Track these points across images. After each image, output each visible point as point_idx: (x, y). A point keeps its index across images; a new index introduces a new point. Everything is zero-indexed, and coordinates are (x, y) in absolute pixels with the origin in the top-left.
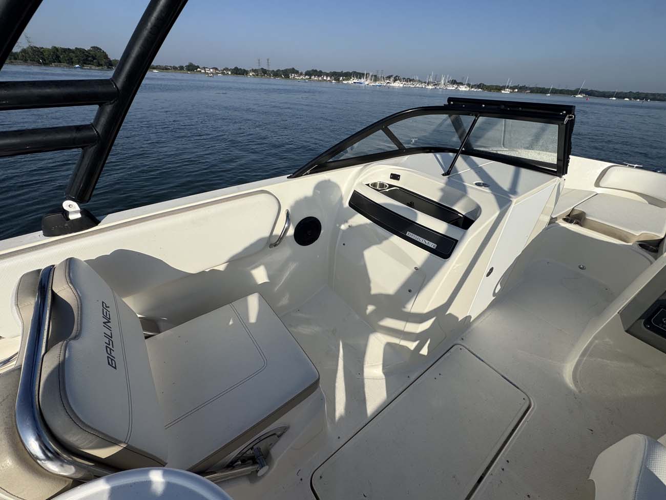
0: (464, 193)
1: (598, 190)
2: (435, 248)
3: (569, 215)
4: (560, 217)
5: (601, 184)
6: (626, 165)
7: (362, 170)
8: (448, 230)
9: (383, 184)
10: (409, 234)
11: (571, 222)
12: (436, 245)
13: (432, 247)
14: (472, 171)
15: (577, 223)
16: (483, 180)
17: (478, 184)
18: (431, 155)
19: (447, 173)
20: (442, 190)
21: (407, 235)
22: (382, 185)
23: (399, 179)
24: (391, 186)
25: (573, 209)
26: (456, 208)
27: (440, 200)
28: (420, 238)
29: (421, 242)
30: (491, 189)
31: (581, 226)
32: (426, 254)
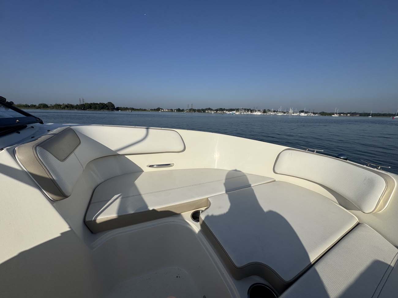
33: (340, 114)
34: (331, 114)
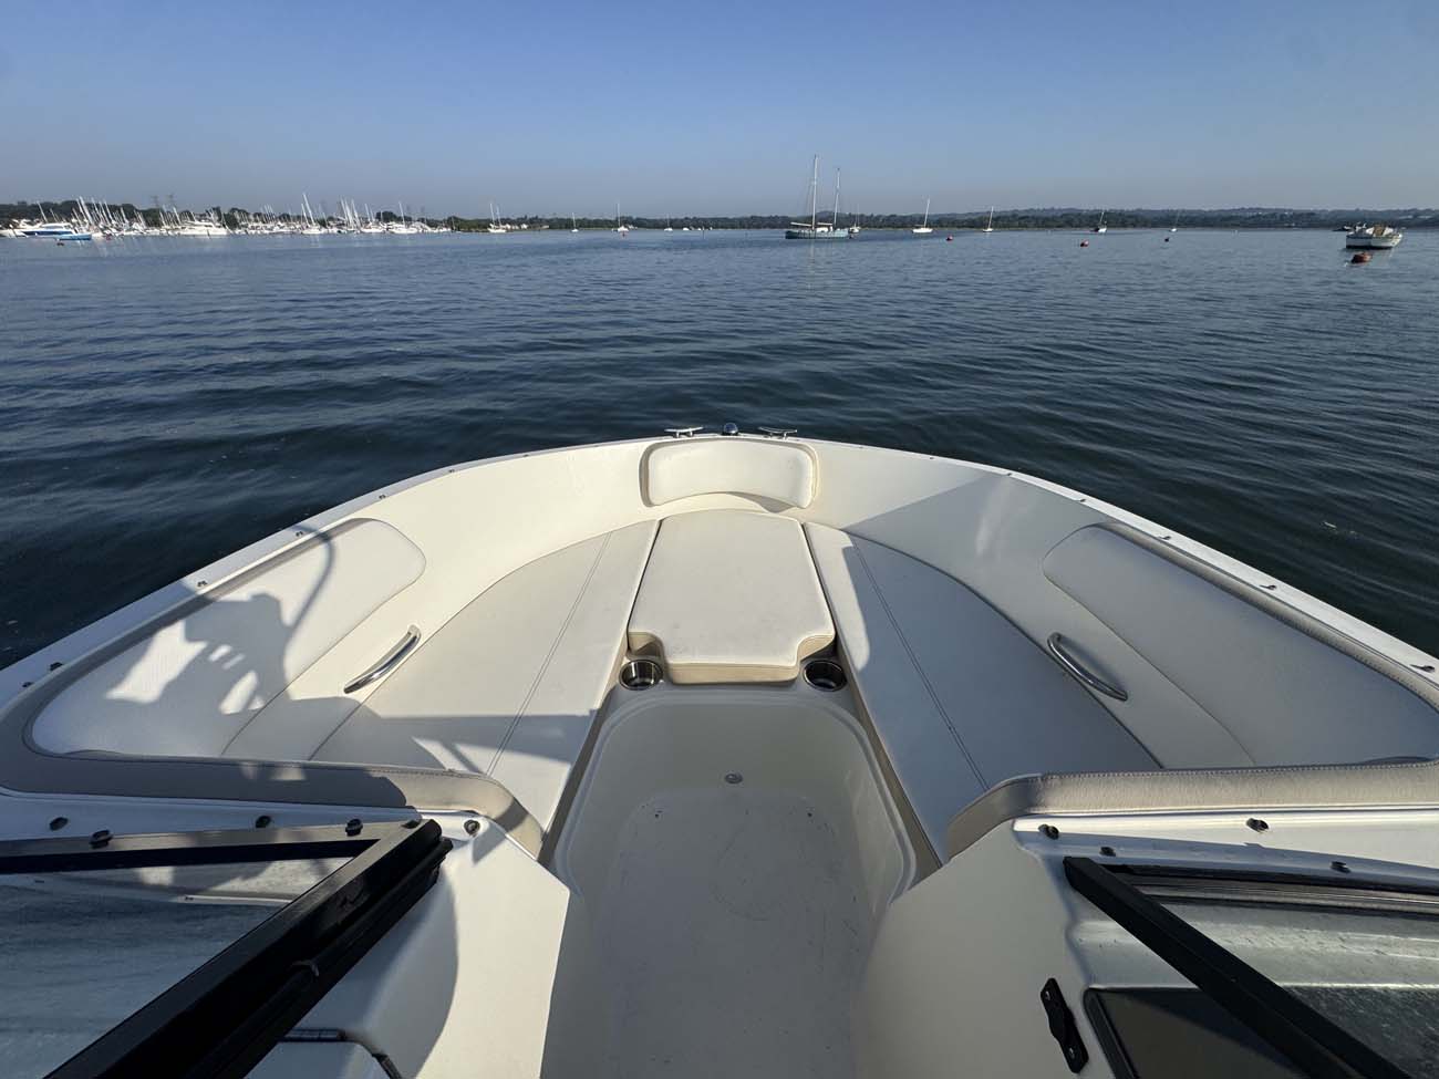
1: (656, 513)
5: (653, 496)
15: (661, 675)
25: (628, 634)
31: (672, 681)
34: (483, 225)
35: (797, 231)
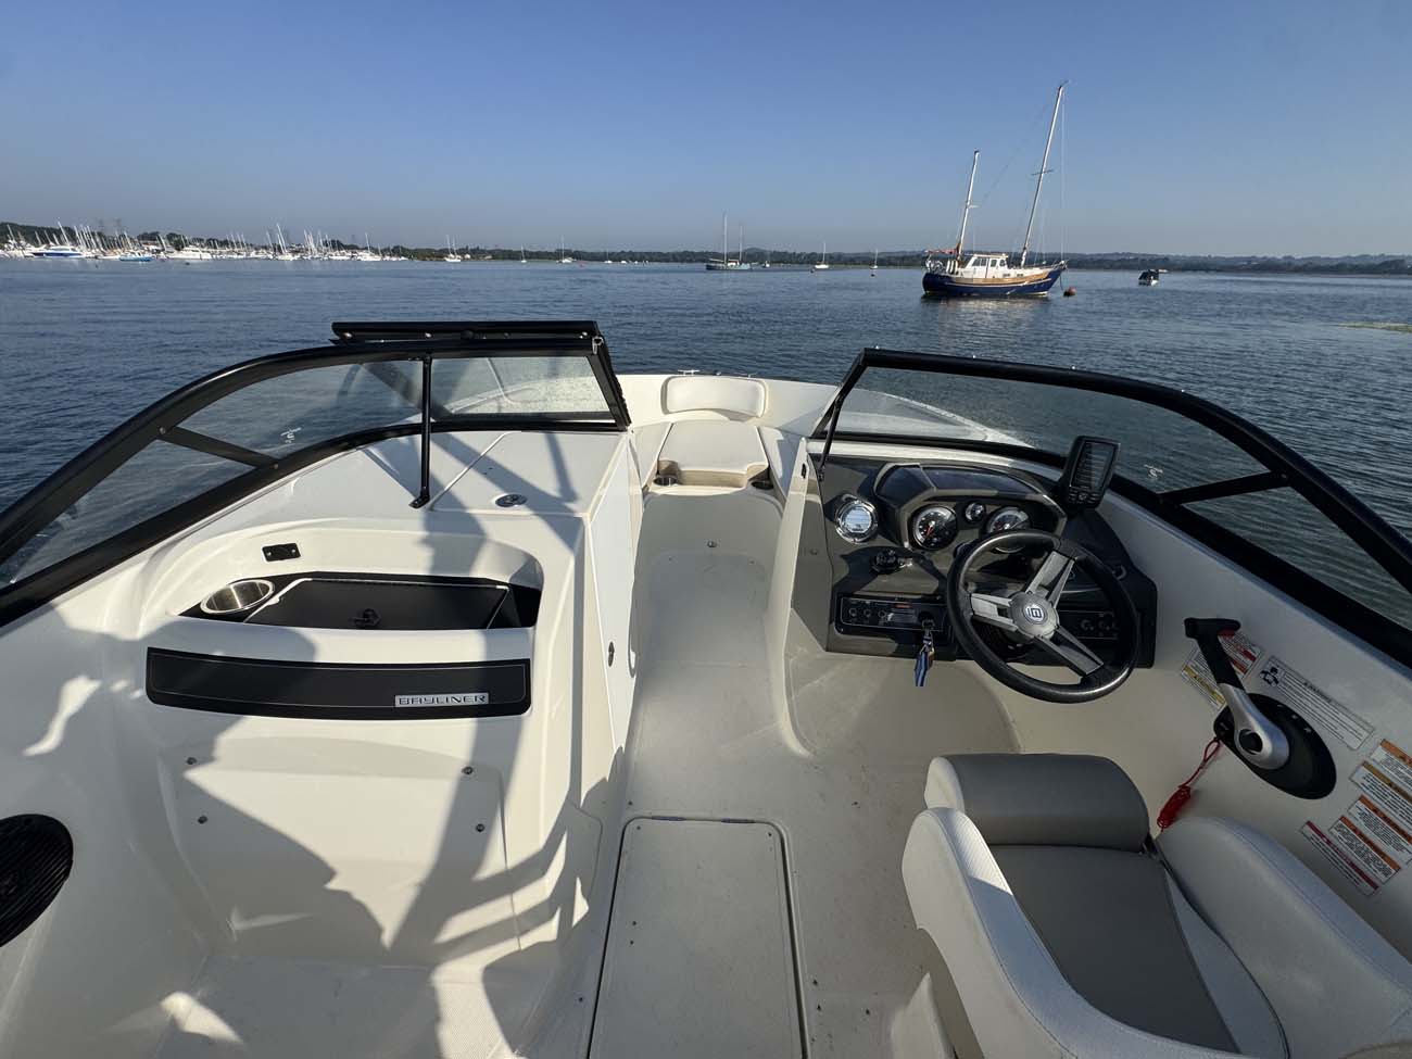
0: (480, 537)
1: (671, 418)
2: (486, 701)
3: (658, 473)
4: (649, 481)
5: (669, 408)
6: (682, 373)
7: (146, 574)
8: (489, 647)
9: (253, 585)
10: (402, 701)
11: (666, 484)
12: (486, 695)
13: (479, 702)
14: (472, 472)
15: (674, 482)
16: (506, 491)
17: (502, 503)
18: (357, 457)
19: (422, 500)
20: (426, 542)
21: (398, 705)
22: (250, 590)
23: (297, 555)
24: (278, 582)
25: (658, 461)
26: (481, 571)
27: (434, 568)
28: (436, 696)
29: (446, 704)
30: (531, 507)
31: (681, 484)
32: (467, 725)
33: (462, 252)
34: (441, 255)
35: (713, 265)
